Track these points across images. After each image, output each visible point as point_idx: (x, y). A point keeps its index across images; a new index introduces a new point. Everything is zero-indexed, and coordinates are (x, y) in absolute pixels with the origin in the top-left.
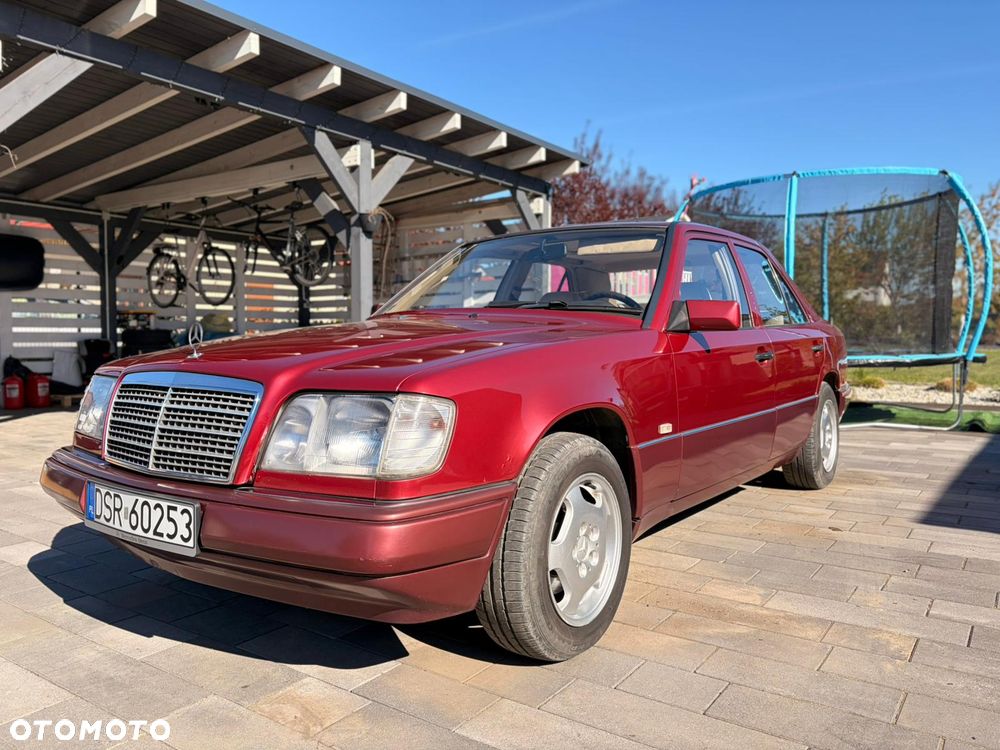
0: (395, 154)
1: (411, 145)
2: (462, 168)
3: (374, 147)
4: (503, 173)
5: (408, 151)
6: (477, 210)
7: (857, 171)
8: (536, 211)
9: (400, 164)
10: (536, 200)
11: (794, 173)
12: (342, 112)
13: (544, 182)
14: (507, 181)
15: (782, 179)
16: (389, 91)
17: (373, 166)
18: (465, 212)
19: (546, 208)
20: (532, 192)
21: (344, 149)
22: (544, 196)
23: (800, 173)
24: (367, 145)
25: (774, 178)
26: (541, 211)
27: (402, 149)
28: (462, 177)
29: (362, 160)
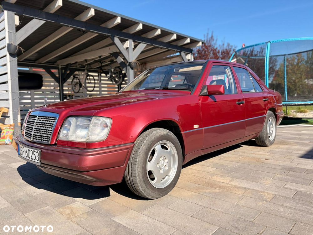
0: (140, 43)
1: (145, 40)
2: (162, 46)
3: (133, 41)
4: (176, 47)
5: (144, 42)
6: (170, 59)
7: (291, 39)
8: (188, 59)
9: (142, 46)
10: (188, 55)
11: (269, 42)
12: (123, 31)
13: (190, 49)
14: (178, 49)
15: (265, 44)
16: (137, 23)
17: (133, 47)
18: (166, 60)
19: (191, 58)
20: (186, 52)
21: (124, 43)
22: (191, 54)
23: (271, 41)
24: (131, 41)
25: (262, 44)
26: (190, 58)
27: (142, 41)
28: (163, 49)
29: (129, 45)
